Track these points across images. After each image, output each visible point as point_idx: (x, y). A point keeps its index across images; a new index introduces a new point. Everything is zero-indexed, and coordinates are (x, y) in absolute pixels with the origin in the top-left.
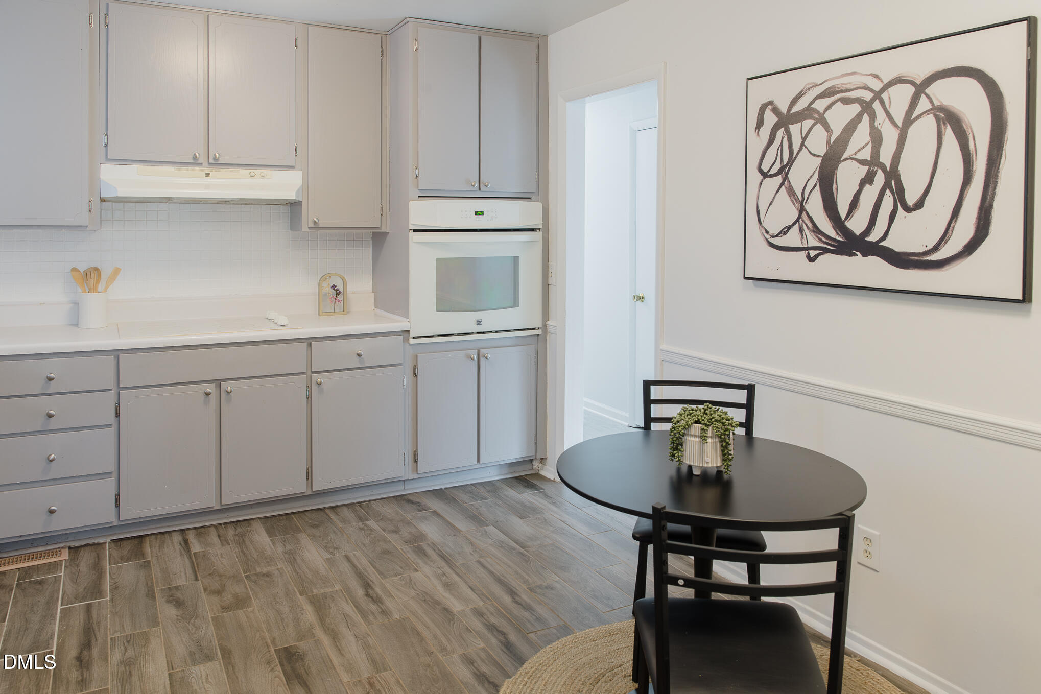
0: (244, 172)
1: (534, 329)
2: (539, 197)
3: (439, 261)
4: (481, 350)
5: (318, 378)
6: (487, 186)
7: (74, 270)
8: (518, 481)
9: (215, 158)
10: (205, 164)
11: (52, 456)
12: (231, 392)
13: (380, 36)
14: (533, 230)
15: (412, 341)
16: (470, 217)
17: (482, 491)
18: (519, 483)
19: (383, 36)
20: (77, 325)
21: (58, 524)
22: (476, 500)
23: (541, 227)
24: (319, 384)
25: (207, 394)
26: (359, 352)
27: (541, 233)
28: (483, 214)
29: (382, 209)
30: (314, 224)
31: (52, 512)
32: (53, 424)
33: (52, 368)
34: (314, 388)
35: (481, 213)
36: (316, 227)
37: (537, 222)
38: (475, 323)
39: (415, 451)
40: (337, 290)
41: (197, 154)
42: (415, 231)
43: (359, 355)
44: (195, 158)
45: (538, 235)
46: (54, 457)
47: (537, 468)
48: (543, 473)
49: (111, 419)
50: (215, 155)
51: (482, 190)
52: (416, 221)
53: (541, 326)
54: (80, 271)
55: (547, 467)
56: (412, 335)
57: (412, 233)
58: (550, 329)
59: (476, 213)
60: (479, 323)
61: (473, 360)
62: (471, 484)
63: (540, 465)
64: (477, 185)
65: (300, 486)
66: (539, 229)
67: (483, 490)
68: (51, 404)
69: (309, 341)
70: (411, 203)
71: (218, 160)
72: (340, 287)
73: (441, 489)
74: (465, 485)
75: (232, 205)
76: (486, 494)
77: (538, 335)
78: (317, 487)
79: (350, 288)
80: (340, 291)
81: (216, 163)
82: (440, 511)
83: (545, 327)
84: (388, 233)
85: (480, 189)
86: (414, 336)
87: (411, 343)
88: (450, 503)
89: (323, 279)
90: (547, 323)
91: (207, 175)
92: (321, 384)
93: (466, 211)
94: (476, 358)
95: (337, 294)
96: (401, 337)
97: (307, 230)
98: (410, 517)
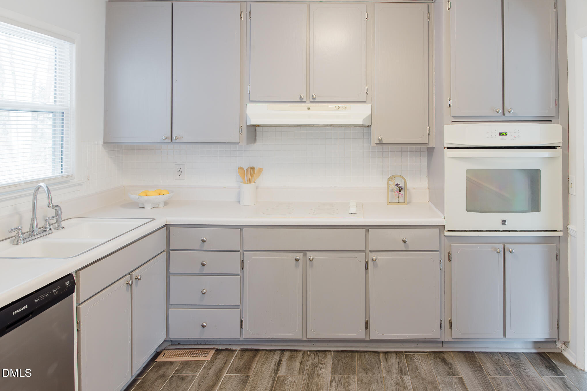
0: (332, 106)
1: (556, 231)
2: (559, 120)
3: (468, 171)
4: (506, 245)
5: (374, 256)
6: (510, 112)
7: (241, 168)
8: (542, 358)
9: (313, 98)
10: (308, 102)
11: (204, 291)
12: (312, 260)
13: (427, 4)
14: (554, 148)
15: (447, 234)
16: (495, 137)
17: (507, 364)
18: (541, 361)
19: (429, 4)
20: (239, 202)
21: (208, 335)
22: (500, 374)
23: (561, 145)
24: (374, 261)
25: (297, 260)
26: (404, 239)
27: (561, 150)
28: (507, 135)
29: (429, 130)
30: (379, 142)
31: (203, 326)
32: (206, 270)
33: (205, 234)
34: (371, 263)
35: (505, 134)
36: (380, 143)
37: (557, 140)
38: (501, 223)
39: (450, 320)
40: (400, 187)
41: (302, 95)
42: (449, 148)
43: (404, 242)
44: (301, 98)
45: (558, 152)
46: (205, 292)
47: (560, 348)
48: (565, 354)
49: (238, 270)
50: (313, 96)
51: (505, 115)
52: (449, 141)
53: (561, 229)
54: (243, 169)
55: (569, 350)
56: (447, 228)
57: (446, 149)
58: (570, 232)
59: (500, 134)
60: (504, 223)
61: (499, 253)
62: (500, 353)
63: (563, 346)
64: (501, 111)
65: (361, 334)
66: (560, 147)
67: (508, 362)
68: (205, 257)
69: (367, 228)
70: (445, 126)
71: (315, 98)
72: (402, 185)
73: (473, 352)
74: (494, 352)
75: (332, 128)
76: (509, 368)
77: (560, 236)
78: (373, 337)
79: (409, 185)
80: (402, 188)
81: (314, 101)
82: (465, 380)
83: (566, 230)
84: (434, 147)
85: (504, 114)
86: (448, 230)
87: (446, 235)
88: (476, 371)
89: (391, 179)
90: (569, 226)
91: (309, 109)
92: (375, 260)
93: (492, 132)
94: (501, 252)
95: (400, 190)
96: (437, 230)
97: (375, 145)
98: (439, 379)
